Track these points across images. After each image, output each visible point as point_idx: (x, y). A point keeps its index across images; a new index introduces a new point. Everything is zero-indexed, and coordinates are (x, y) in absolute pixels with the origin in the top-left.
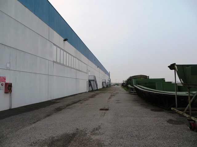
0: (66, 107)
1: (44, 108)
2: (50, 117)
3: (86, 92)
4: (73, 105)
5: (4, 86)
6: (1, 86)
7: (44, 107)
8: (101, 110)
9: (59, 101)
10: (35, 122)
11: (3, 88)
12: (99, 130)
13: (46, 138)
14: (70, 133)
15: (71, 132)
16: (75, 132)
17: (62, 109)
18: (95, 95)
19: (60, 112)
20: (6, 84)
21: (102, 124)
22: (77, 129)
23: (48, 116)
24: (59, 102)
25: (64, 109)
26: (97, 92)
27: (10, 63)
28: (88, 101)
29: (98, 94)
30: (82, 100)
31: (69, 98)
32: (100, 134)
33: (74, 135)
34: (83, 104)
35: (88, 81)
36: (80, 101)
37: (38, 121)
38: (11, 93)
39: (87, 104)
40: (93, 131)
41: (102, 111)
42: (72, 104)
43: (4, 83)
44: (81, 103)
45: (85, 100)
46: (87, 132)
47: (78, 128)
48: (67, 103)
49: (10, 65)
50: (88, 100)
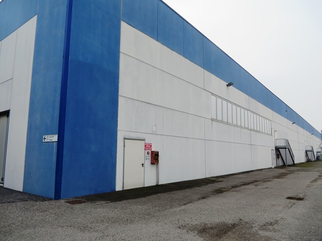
0: (230, 189)
1: (198, 188)
2: (205, 200)
3: (271, 168)
4: (243, 187)
5: (150, 155)
6: (147, 155)
7: (200, 187)
8: (289, 198)
9: (221, 179)
10: (185, 204)
11: (149, 157)
12: (274, 226)
13: (198, 223)
14: (229, 223)
15: (231, 222)
16: (237, 223)
17: (225, 191)
18: (286, 173)
19: (221, 194)
20: (152, 152)
21: (282, 218)
22: (240, 220)
23: (203, 198)
24: (221, 181)
25: (226, 191)
26: (292, 168)
27: (156, 126)
28: (269, 183)
29: (292, 172)
30: (259, 181)
31: (239, 176)
32: (275, 231)
33: (234, 226)
34: (259, 187)
35: (274, 149)
36: (256, 181)
37: (189, 203)
38: (157, 164)
39: (267, 188)
40: (265, 225)
41: (291, 200)
42: (242, 185)
43: (150, 151)
44: (256, 185)
45: (265, 181)
46: (254, 225)
47: (241, 218)
48: (234, 183)
49: (156, 129)
50: (270, 181)
